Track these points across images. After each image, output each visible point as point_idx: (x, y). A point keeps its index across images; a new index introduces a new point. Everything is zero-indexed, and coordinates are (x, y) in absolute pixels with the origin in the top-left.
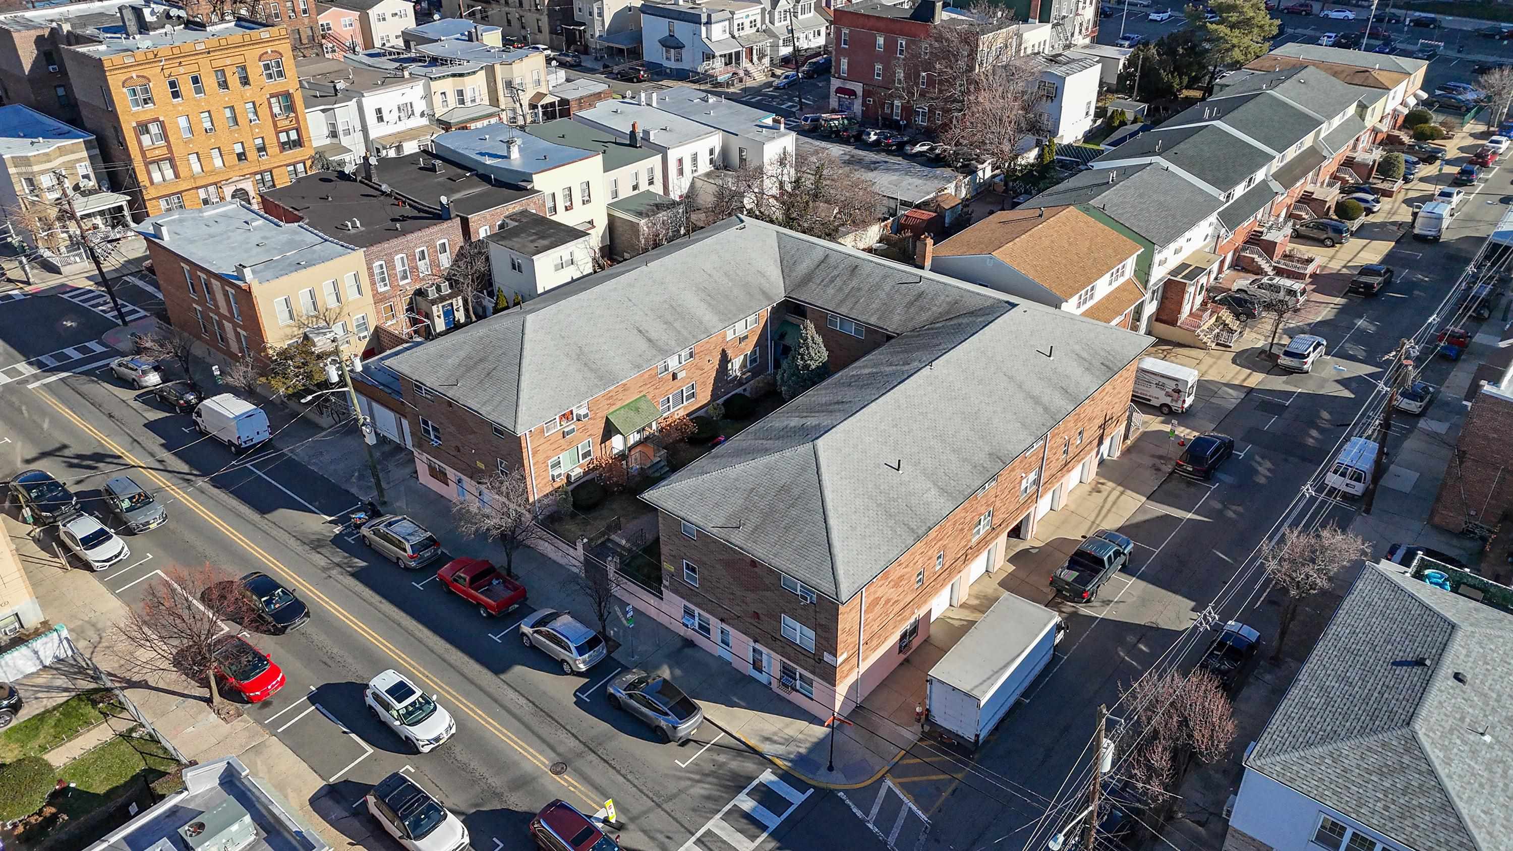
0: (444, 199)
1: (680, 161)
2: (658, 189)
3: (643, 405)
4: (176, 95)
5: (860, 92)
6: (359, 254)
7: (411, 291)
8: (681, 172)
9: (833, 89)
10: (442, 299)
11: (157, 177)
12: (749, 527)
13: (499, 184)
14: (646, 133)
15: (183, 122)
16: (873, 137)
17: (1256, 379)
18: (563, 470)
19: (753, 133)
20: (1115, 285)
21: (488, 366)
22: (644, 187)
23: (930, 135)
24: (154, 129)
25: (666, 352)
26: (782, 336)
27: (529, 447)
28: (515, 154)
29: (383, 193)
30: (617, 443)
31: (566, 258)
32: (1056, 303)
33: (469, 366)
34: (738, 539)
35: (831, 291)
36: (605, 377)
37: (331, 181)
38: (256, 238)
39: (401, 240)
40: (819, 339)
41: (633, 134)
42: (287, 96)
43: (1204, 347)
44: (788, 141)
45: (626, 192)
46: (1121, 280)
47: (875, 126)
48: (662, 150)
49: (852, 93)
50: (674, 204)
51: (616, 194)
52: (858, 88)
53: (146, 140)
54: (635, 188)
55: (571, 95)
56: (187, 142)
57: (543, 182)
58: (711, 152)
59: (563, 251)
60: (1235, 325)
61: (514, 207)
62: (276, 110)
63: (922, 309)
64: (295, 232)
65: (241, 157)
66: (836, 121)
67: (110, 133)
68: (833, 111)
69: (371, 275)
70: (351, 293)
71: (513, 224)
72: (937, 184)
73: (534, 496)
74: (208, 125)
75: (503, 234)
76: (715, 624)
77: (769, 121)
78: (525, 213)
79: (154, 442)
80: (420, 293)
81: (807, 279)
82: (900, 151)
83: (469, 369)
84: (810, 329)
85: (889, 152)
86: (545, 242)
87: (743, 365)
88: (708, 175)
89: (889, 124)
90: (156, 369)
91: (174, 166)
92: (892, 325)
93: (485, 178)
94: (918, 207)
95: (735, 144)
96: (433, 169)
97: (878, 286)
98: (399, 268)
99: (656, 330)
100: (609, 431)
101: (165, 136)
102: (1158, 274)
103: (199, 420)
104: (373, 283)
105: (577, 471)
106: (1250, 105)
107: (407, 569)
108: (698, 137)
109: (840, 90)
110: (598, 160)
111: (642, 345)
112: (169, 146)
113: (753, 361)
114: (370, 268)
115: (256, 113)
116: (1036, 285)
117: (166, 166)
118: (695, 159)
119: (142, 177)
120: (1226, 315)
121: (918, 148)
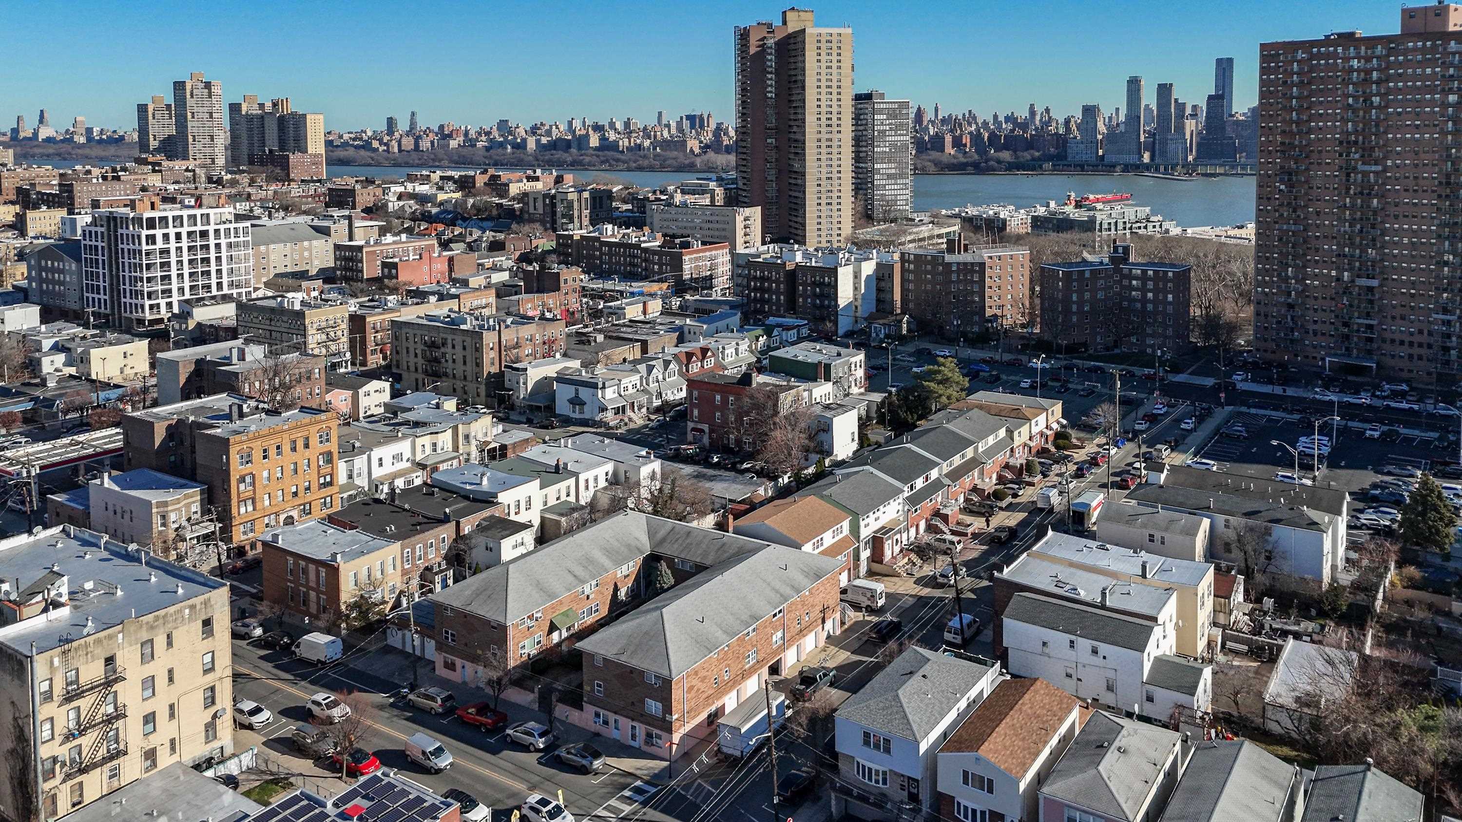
0: (447, 510)
1: (587, 481)
2: (572, 499)
3: (570, 613)
4: (265, 457)
5: (707, 430)
6: (396, 548)
7: (422, 567)
8: (587, 488)
9: (689, 429)
10: (442, 571)
11: (243, 510)
12: (629, 652)
13: (475, 500)
14: (566, 464)
15: (265, 474)
16: (716, 460)
17: (926, 592)
18: (526, 651)
19: (634, 462)
20: (837, 539)
21: (488, 592)
22: (563, 498)
23: (751, 456)
24: (248, 479)
25: (583, 582)
26: (649, 575)
27: (511, 633)
28: (485, 481)
29: (405, 510)
30: (555, 637)
31: (520, 541)
32: (798, 547)
33: (477, 594)
34: (623, 659)
35: (676, 546)
36: (552, 596)
37: (368, 504)
38: (332, 540)
39: (422, 535)
40: (669, 572)
41: (557, 466)
42: (330, 453)
43: (898, 576)
44: (657, 465)
45: (552, 502)
46: (841, 536)
47: (717, 453)
48: (576, 475)
49: (701, 431)
50: (583, 508)
51: (545, 503)
52: (706, 427)
53: (242, 487)
54: (558, 499)
55: (508, 440)
56: (265, 487)
57: (504, 497)
58: (607, 474)
59: (518, 537)
60: (919, 562)
61: (486, 513)
62: (321, 463)
63: (725, 552)
64: (353, 535)
65: (295, 494)
66: (691, 449)
67: (217, 483)
68: (690, 443)
69: (402, 557)
70: (390, 570)
71: (485, 523)
72: (753, 488)
73: (511, 664)
74: (279, 475)
75: (480, 529)
76: (612, 717)
77: (644, 453)
78: (492, 517)
79: (268, 666)
80: (427, 569)
81: (663, 541)
82: (733, 468)
83: (478, 595)
84: (664, 566)
85: (727, 469)
86: (508, 532)
87: (627, 593)
88: (605, 488)
89: (726, 450)
90: (261, 625)
91: (254, 503)
92: (708, 562)
93: (466, 498)
94: (739, 502)
95: (622, 468)
96: (432, 494)
97: (701, 542)
98: (418, 553)
99: (580, 571)
100: (553, 628)
101: (253, 484)
102: (866, 532)
103: (297, 650)
104: (402, 563)
105: (534, 652)
106: (931, 434)
107: (437, 714)
108: (599, 465)
109: (693, 429)
110: (537, 482)
111: (571, 578)
112: (254, 491)
113: (632, 591)
114: (402, 554)
115: (309, 466)
116: (789, 538)
117: (249, 502)
118: (596, 479)
119: (234, 511)
120: (913, 556)
121: (745, 466)
